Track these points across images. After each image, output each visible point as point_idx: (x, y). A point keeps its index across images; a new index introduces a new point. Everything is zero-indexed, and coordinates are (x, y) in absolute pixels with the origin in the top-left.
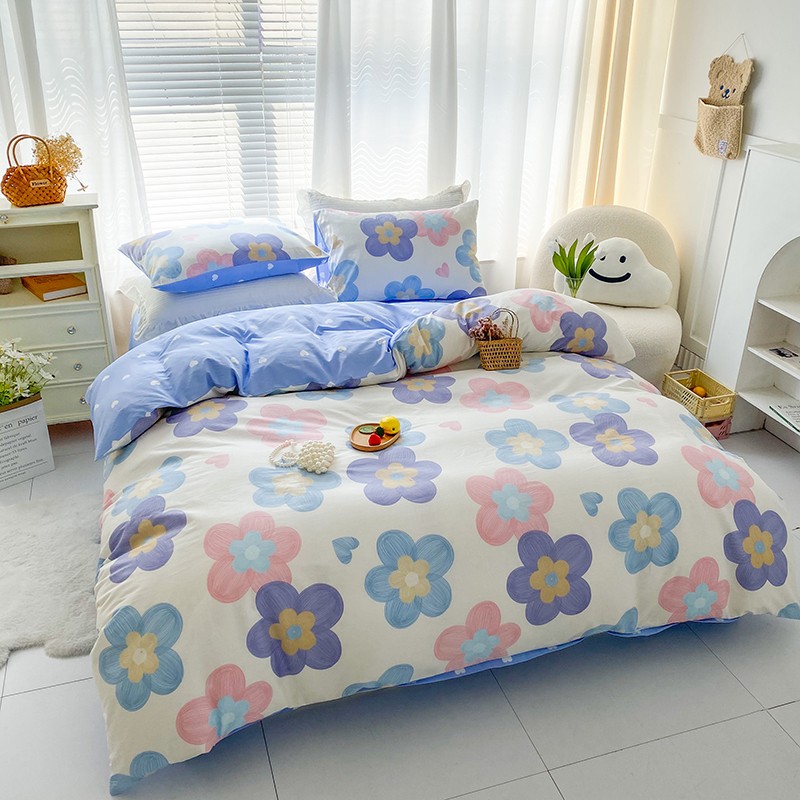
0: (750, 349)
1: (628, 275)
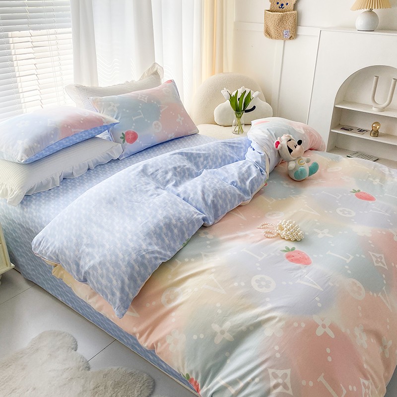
0: (332, 130)
1: (254, 107)
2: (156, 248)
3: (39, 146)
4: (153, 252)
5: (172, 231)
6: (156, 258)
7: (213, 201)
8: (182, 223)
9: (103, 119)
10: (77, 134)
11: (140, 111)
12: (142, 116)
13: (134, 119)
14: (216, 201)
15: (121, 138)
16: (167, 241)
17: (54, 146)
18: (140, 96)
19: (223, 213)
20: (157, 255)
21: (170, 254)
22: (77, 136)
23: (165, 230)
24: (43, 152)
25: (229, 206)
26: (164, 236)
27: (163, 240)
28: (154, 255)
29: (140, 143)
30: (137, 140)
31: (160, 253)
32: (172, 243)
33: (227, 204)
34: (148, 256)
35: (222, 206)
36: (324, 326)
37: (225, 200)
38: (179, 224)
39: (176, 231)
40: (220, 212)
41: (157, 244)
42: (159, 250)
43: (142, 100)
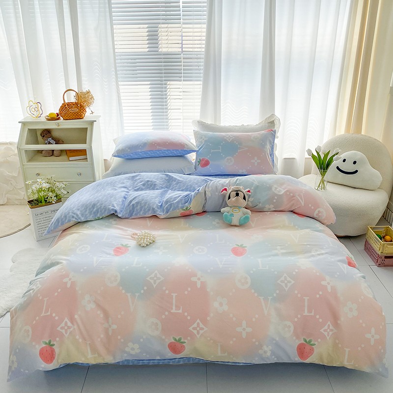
1: (356, 171)
2: (78, 213)
3: (129, 150)
4: (74, 214)
5: (94, 208)
6: (73, 217)
7: (133, 205)
8: (101, 207)
9: (186, 146)
10: (161, 150)
11: (220, 147)
12: (220, 151)
13: (212, 151)
14: (135, 206)
15: (199, 162)
16: (87, 212)
17: (140, 154)
18: (228, 137)
19: (136, 215)
20: (75, 216)
21: (83, 219)
22: (161, 152)
23: (91, 207)
24: (131, 155)
25: (142, 213)
26: (88, 209)
27: (86, 211)
28: (73, 215)
29: (209, 169)
30: (208, 167)
31: (77, 215)
32: (89, 214)
33: (141, 210)
34: (71, 214)
35: (137, 210)
36: (70, 279)
37: (141, 208)
38: (99, 207)
39: (95, 209)
40: (134, 213)
41: (81, 211)
42: (78, 214)
43: (228, 139)
